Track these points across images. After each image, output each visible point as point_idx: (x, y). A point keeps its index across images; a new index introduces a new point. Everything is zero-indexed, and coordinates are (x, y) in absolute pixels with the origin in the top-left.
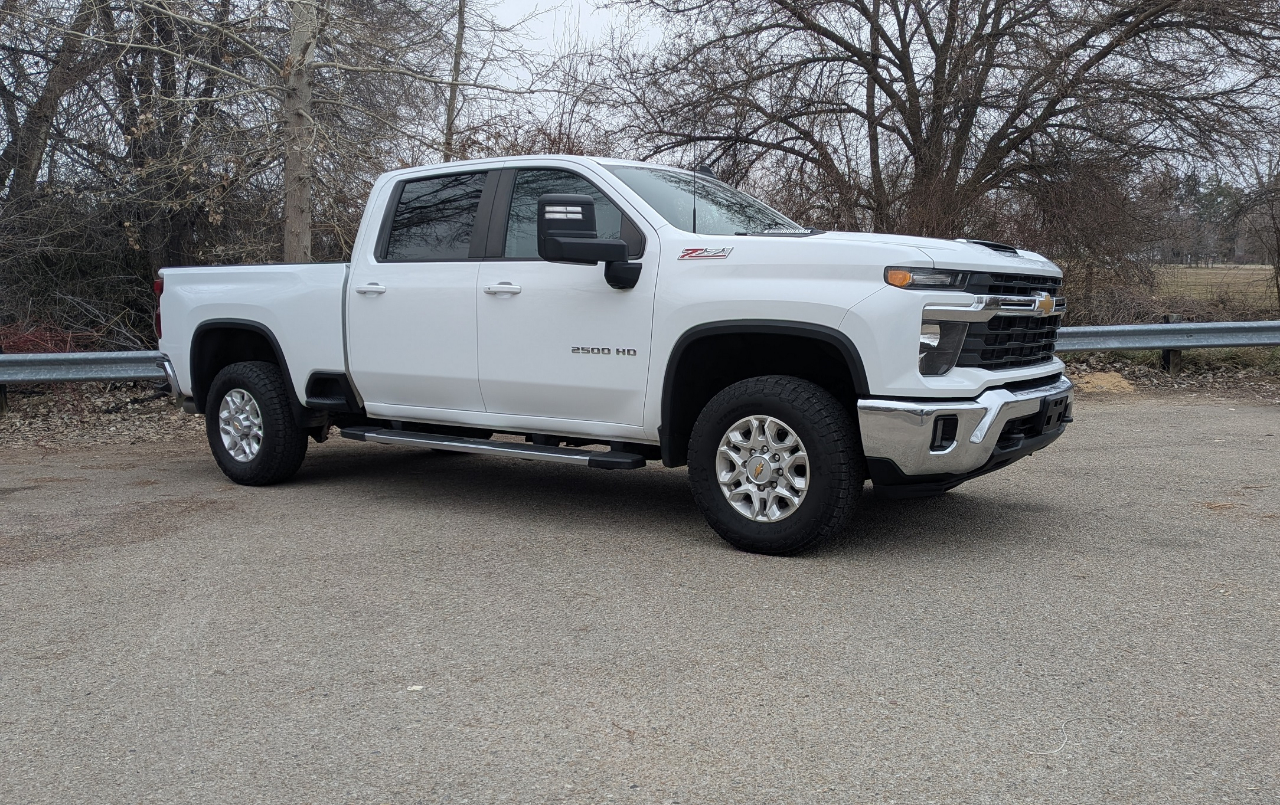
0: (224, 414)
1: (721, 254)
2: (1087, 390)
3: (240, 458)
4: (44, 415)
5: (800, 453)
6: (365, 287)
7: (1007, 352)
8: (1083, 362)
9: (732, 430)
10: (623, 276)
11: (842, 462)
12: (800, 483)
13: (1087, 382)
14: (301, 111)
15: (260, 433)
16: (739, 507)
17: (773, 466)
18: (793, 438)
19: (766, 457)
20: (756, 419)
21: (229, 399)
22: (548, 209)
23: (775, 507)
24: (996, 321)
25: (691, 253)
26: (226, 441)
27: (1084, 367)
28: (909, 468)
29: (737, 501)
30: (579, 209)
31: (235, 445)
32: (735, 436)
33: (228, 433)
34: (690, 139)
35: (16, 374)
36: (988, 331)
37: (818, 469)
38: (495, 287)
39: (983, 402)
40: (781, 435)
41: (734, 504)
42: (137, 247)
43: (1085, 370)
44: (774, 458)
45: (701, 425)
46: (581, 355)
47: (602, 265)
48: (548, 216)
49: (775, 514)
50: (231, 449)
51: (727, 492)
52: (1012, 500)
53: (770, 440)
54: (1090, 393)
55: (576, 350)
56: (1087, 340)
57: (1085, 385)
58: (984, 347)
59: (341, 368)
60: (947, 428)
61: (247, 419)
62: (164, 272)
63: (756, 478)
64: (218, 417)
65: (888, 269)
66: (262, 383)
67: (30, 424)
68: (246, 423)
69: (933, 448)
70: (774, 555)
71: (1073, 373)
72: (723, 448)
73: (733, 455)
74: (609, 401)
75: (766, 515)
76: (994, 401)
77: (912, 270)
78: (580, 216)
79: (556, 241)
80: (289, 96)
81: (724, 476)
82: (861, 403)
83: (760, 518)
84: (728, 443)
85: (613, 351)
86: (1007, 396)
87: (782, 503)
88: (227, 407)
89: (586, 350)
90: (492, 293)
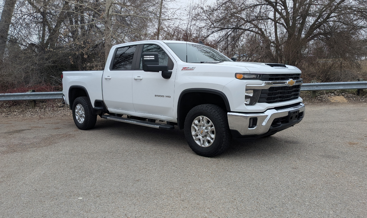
0: (76, 111)
1: (192, 69)
2: (332, 102)
3: (80, 122)
4: (44, 108)
5: (213, 127)
6: (107, 77)
7: (277, 97)
8: (333, 93)
9: (195, 120)
10: (167, 75)
11: (224, 130)
12: (213, 136)
13: (333, 99)
14: (109, 27)
15: (84, 116)
16: (198, 142)
17: (206, 131)
18: (211, 123)
19: (204, 128)
20: (201, 117)
21: (77, 106)
22: (145, 57)
23: (207, 143)
24: (271, 89)
25: (185, 69)
26: (77, 117)
27: (333, 94)
28: (242, 133)
29: (197, 140)
30: (153, 56)
31: (79, 119)
32: (196, 122)
33: (77, 116)
34: (222, 29)
35: (38, 97)
36: (268, 92)
37: (217, 132)
38: (136, 78)
39: (266, 113)
40: (208, 122)
41: (196, 141)
42: (73, 63)
43: (333, 95)
44: (206, 128)
45: (187, 118)
46: (157, 97)
47: (160, 72)
48: (145, 59)
49: (207, 145)
50: (78, 120)
51: (194, 138)
52: (289, 139)
53: (205, 123)
55: (156, 96)
56: (333, 86)
57: (332, 100)
58: (267, 96)
59: (102, 99)
60: (254, 122)
61: (81, 112)
62: (64, 72)
63: (201, 134)
64: (75, 111)
65: (236, 74)
66: (84, 103)
67: (41, 110)
68: (81, 113)
69: (249, 127)
70: (206, 157)
71: (329, 96)
72: (193, 125)
73: (195, 127)
74: (164, 111)
75: (204, 145)
76: (269, 113)
77: (244, 74)
78: (154, 58)
79: (147, 66)
80: (105, 23)
81: (193, 133)
82: (228, 113)
83: (203, 146)
84: (194, 124)
85: (165, 96)
86: (275, 111)
87: (209, 142)
88: (77, 109)
89: (158, 96)
90: (136, 80)
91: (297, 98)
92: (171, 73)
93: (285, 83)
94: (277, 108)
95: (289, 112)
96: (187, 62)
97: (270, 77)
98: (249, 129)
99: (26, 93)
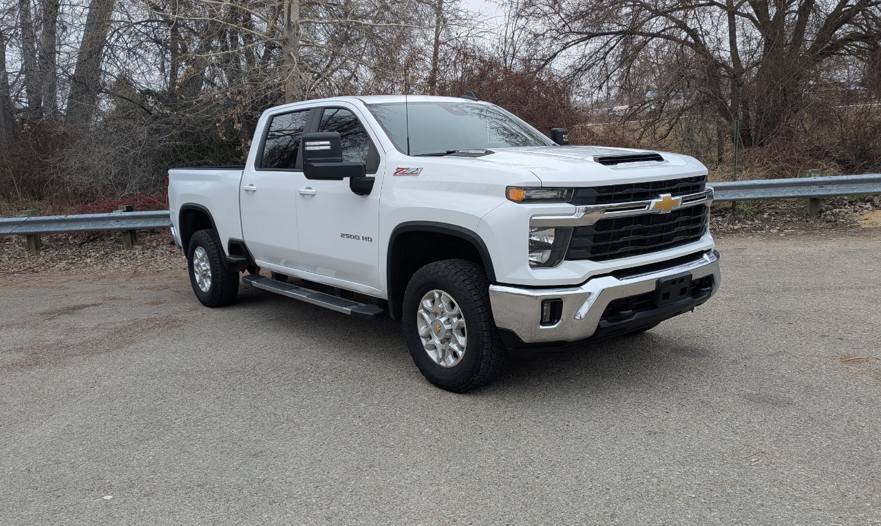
0: (196, 262)
1: (415, 172)
2: (863, 226)
3: (204, 290)
4: (154, 247)
5: (461, 320)
6: (247, 187)
8: (868, 202)
9: (425, 298)
10: (362, 187)
11: (484, 329)
12: (462, 341)
13: (866, 219)
14: (292, 53)
15: (210, 275)
16: (431, 354)
17: (448, 327)
18: (457, 308)
19: (443, 320)
20: (437, 292)
21: (197, 252)
22: (308, 143)
23: (450, 357)
24: (601, 224)
25: (400, 172)
26: (197, 277)
27: (869, 205)
28: (526, 339)
29: (430, 349)
30: (328, 143)
31: (201, 280)
32: (427, 303)
33: (197, 273)
34: (591, 36)
35: (137, 223)
36: (595, 232)
37: (471, 331)
38: (304, 190)
39: (585, 289)
40: (453, 306)
41: (427, 351)
42: (224, 138)
43: (867, 209)
44: (448, 321)
45: (408, 294)
46: (346, 239)
47: (347, 180)
48: (308, 148)
49: (451, 361)
50: (200, 283)
51: (424, 341)
53: (445, 308)
54: (864, 230)
55: (343, 235)
56: (865, 185)
57: (863, 222)
58: (592, 243)
59: (241, 238)
60: (553, 310)
61: (204, 265)
62: (170, 171)
63: (438, 335)
64: (193, 263)
65: (508, 189)
66: (209, 244)
67: (143, 253)
68: (204, 268)
69: (542, 323)
70: (450, 391)
71: (856, 211)
72: (421, 311)
73: (425, 315)
74: (361, 272)
75: (445, 361)
77: (525, 189)
78: (328, 147)
79: (312, 166)
80: (284, 44)
81: (422, 330)
82: (492, 287)
83: (442, 364)
84: (423, 308)
85: (361, 238)
86: (612, 282)
87: (455, 355)
88: (197, 258)
89: (349, 236)
90: (303, 195)
91: (697, 239)
92: (372, 181)
93: (645, 207)
94: (618, 274)
95: (658, 281)
96: (409, 155)
97: (597, 194)
98: (541, 327)
99: (112, 215)
